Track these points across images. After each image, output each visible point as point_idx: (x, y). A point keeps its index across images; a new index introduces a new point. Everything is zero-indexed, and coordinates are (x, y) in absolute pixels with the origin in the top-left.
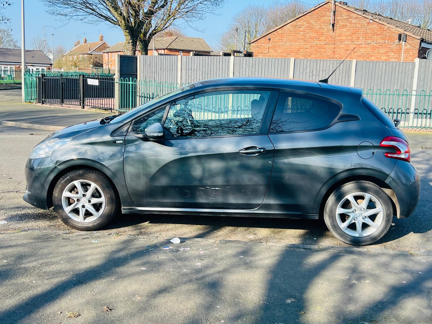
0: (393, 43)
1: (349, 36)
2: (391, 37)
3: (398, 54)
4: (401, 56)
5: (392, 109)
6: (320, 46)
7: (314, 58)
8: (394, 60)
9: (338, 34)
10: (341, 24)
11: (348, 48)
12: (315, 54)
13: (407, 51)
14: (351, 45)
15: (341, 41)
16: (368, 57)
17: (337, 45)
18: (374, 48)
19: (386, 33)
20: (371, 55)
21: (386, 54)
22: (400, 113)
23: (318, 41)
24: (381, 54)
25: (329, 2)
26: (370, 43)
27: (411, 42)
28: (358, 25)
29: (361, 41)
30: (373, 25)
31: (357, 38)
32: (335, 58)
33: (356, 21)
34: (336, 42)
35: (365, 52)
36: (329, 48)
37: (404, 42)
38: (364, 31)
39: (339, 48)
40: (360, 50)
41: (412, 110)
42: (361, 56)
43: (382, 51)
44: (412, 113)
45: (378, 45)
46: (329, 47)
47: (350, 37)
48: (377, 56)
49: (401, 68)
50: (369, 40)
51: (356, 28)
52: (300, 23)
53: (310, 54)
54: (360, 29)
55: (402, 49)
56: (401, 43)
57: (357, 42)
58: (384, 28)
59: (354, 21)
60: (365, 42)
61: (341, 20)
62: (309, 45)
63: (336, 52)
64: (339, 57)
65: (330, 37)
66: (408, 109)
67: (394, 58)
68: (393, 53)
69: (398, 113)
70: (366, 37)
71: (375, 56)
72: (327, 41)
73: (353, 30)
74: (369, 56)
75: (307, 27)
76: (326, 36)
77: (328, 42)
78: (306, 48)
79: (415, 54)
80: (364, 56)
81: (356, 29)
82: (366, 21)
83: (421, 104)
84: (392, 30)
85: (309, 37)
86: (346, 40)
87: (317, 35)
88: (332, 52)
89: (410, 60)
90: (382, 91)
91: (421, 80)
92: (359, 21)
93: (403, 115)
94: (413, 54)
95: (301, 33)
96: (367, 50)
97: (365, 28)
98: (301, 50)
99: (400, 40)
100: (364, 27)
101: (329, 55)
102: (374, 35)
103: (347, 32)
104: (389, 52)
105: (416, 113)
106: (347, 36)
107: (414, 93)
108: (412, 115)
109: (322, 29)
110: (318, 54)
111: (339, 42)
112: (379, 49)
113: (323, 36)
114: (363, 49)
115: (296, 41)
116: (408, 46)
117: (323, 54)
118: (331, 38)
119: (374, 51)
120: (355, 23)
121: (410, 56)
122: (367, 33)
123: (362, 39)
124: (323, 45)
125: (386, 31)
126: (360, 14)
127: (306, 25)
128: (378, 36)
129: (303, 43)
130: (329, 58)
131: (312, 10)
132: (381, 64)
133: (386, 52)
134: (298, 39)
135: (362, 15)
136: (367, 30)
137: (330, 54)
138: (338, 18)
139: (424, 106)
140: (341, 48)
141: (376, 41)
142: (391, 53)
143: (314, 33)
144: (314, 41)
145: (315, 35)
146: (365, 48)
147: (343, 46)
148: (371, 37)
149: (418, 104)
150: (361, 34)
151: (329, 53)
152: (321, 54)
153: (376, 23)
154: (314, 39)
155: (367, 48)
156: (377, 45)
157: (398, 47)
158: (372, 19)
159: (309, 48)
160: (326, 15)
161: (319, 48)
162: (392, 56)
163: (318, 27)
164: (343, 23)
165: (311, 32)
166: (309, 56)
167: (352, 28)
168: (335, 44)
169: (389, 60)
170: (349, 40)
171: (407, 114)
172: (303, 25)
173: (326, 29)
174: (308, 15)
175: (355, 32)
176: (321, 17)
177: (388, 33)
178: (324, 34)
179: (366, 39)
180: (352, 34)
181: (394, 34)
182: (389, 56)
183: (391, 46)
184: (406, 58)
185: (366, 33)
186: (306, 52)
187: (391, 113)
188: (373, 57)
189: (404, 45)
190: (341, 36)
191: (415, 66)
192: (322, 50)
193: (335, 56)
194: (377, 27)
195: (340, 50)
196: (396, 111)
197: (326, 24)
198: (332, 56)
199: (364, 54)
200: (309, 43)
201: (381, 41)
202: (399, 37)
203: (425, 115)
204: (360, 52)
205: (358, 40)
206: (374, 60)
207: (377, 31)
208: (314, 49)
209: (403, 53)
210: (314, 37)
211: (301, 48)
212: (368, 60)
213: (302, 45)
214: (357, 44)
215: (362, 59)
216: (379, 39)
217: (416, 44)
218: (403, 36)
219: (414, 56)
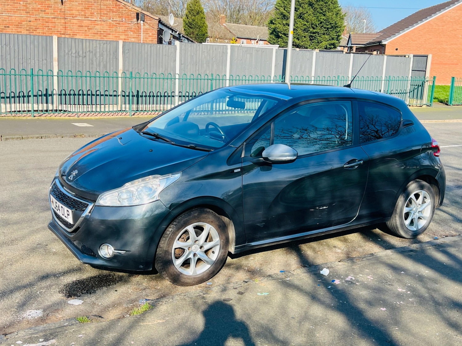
0: (131, 22)
1: (81, 11)
2: (128, 15)
3: (137, 33)
4: (141, 36)
6: (48, 20)
7: (42, 33)
8: (133, 40)
9: (67, 7)
11: (81, 24)
12: (41, 29)
13: (146, 31)
14: (84, 21)
15: (73, 16)
16: (105, 35)
17: (68, 20)
18: (110, 26)
19: (123, 10)
20: (108, 33)
21: (125, 33)
23: (44, 13)
24: (119, 32)
26: (106, 20)
27: (149, 22)
29: (97, 17)
30: (108, 1)
31: (91, 13)
34: (67, 17)
35: (102, 29)
36: (59, 23)
37: (142, 22)
38: (98, 7)
39: (71, 23)
40: (95, 27)
42: (98, 34)
43: (121, 29)
44: (177, 96)
45: (116, 23)
46: (59, 21)
47: (83, 12)
48: (115, 34)
50: (104, 16)
53: (35, 28)
54: (94, 5)
55: (141, 29)
56: (139, 22)
57: (91, 18)
58: (120, 5)
60: (101, 18)
62: (33, 17)
63: (67, 28)
64: (71, 34)
67: (133, 38)
68: (132, 32)
70: (101, 14)
72: (56, 15)
73: (85, 4)
76: (54, 9)
78: (30, 21)
79: (154, 34)
80: (100, 34)
81: (89, 4)
83: (183, 86)
84: (128, 8)
85: (32, 8)
86: (78, 15)
87: (41, 6)
88: (63, 27)
89: (150, 41)
90: (149, 75)
91: (183, 62)
94: (152, 34)
96: (103, 27)
97: (99, 4)
98: (24, 23)
99: (138, 19)
100: (98, 2)
101: (59, 30)
102: (110, 12)
103: (78, 6)
104: (127, 31)
106: (78, 10)
107: (177, 76)
110: (45, 29)
111: (70, 17)
112: (117, 28)
113: (50, 8)
114: (99, 26)
115: (16, 12)
117: (52, 29)
118: (60, 12)
119: (111, 29)
121: (149, 36)
122: (102, 9)
123: (96, 15)
124: (50, 19)
125: (122, 8)
128: (114, 13)
129: (24, 14)
130: (60, 34)
133: (125, 31)
136: (102, 6)
137: (61, 29)
140: (73, 24)
141: (113, 19)
142: (130, 32)
143: (38, 4)
144: (40, 13)
145: (39, 6)
146: (100, 25)
147: (75, 21)
148: (107, 14)
149: (181, 87)
150: (94, 9)
151: (59, 28)
152: (50, 29)
154: (39, 11)
155: (103, 25)
156: (114, 23)
157: (137, 26)
159: (33, 22)
161: (47, 22)
162: (131, 35)
165: (34, 2)
166: (34, 30)
168: (65, 19)
169: (128, 40)
170: (82, 15)
175: (88, 6)
177: (125, 10)
178: (51, 7)
179: (101, 16)
180: (85, 9)
181: (131, 12)
182: (128, 35)
183: (130, 25)
184: (146, 38)
185: (100, 9)
186: (31, 26)
188: (111, 35)
189: (142, 24)
190: (72, 10)
192: (50, 25)
193: (67, 32)
194: (112, 3)
195: (72, 26)
198: (63, 32)
199: (101, 32)
200: (33, 15)
201: (118, 19)
202: (137, 16)
204: (96, 29)
205: (92, 16)
206: (112, 38)
207: (113, 8)
208: (39, 22)
209: (142, 33)
210: (38, 8)
211: (24, 21)
212: (106, 38)
213: (24, 18)
214: (92, 20)
215: (99, 37)
216: (115, 17)
217: (155, 25)
218: (141, 16)
219: (153, 36)
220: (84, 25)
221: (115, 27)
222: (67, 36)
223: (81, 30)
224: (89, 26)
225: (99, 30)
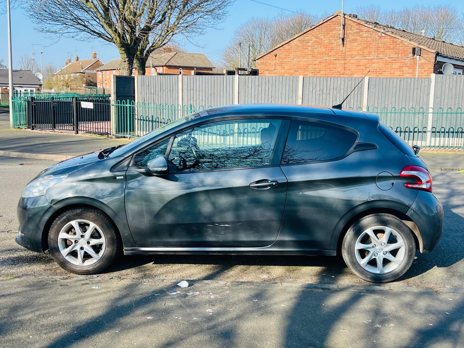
0: (407, 57)
1: (360, 50)
2: (404, 51)
3: (412, 68)
4: (416, 71)
5: (408, 128)
6: (330, 62)
7: (324, 74)
8: (408, 75)
9: (348, 49)
10: (351, 38)
11: (359, 63)
12: (324, 71)
13: (422, 66)
14: (362, 60)
15: (352, 56)
17: (348, 60)
18: (386, 63)
19: (399, 47)
20: (384, 70)
21: (400, 69)
22: (416, 132)
23: (327, 56)
24: (394, 69)
25: (338, 15)
26: (382, 58)
27: (425, 56)
28: (369, 39)
29: (373, 56)
30: (385, 39)
31: (369, 52)
32: (346, 74)
33: (367, 35)
34: (347, 57)
35: (378, 67)
36: (340, 64)
37: (418, 57)
38: (376, 45)
39: (350, 64)
40: (372, 65)
41: (429, 128)
42: (374, 72)
43: (396, 66)
44: (429, 131)
45: (392, 60)
46: (340, 63)
47: (361, 52)
48: (390, 71)
49: (416, 84)
50: (381, 54)
51: (367, 42)
52: (307, 38)
53: (319, 71)
54: (372, 43)
55: (416, 64)
56: (415, 57)
57: (368, 57)
58: (397, 42)
59: (364, 35)
60: (377, 56)
61: (351, 34)
62: (318, 61)
63: (347, 68)
64: (350, 73)
65: (340, 52)
66: (425, 127)
67: (408, 73)
68: (407, 68)
69: (415, 132)
70: (378, 52)
71: (388, 71)
72: (337, 56)
73: (364, 44)
74: (382, 71)
75: (315, 42)
76: (336, 51)
77: (338, 58)
78: (315, 65)
79: (430, 68)
80: (376, 72)
81: (368, 44)
82: (378, 34)
83: (438, 121)
84: (405, 44)
85: (318, 52)
86: (357, 55)
87: (326, 50)
88: (343, 68)
89: (425, 75)
90: (397, 109)
91: (438, 96)
92: (371, 35)
93: (420, 134)
94: (428, 68)
95: (309, 48)
96: (379, 65)
97: (377, 42)
98: (310, 66)
99: (414, 54)
100: (376, 41)
101: (339, 71)
102: (387, 49)
103: (358, 46)
104: (402, 67)
105: (433, 132)
106: (357, 51)
107: (431, 110)
108: (429, 134)
109: (332, 43)
110: (327, 70)
111: (350, 57)
113: (332, 51)
114: (376, 64)
115: (304, 57)
116: (423, 61)
117: (333, 70)
119: (387, 66)
120: (367, 37)
121: (425, 71)
123: (374, 53)
124: (332, 61)
125: (399, 44)
126: (371, 27)
127: (314, 40)
128: (391, 50)
129: (311, 59)
130: (340, 74)
131: (320, 23)
132: (395, 80)
133: (400, 67)
134: (307, 55)
135: (373, 28)
136: (379, 44)
137: (341, 70)
138: (348, 32)
139: (442, 125)
140: (352, 63)
141: (389, 56)
142: (405, 68)
143: (323, 48)
144: (324, 56)
145: (324, 50)
147: (353, 61)
148: (384, 52)
149: (436, 122)
150: (372, 48)
151: (339, 69)
152: (331, 70)
153: (389, 37)
154: (323, 54)
155: (379, 63)
156: (390, 60)
157: (412, 61)
158: (384, 32)
159: (318, 65)
160: (335, 29)
161: (329, 64)
162: (406, 71)
163: (327, 41)
164: (353, 37)
165: (320, 47)
166: (319, 73)
167: (363, 42)
168: (345, 59)
169: (403, 75)
170: (360, 55)
171: (424, 133)
172: (311, 40)
173: (335, 44)
174: (316, 29)
175: (366, 46)
176: (330, 31)
177: (402, 47)
178: (334, 49)
179: (378, 54)
180: (363, 48)
181: (408, 48)
182: (403, 71)
183: (405, 61)
184: (421, 73)
185: (378, 48)
186: (315, 69)
187: (407, 132)
188: (386, 72)
189: (418, 59)
190: (352, 51)
191: (431, 82)
192: (332, 66)
193: (346, 72)
194: (389, 40)
195: (351, 66)
196: (412, 130)
197: (336, 38)
198: (342, 72)
199: (377, 69)
200: (318, 58)
201: (394, 56)
202: (413, 51)
203: (443, 134)
204: (372, 67)
205: (370, 54)
206: (387, 75)
207: (390, 45)
208: (323, 65)
209: (417, 68)
210: (323, 52)
211: (310, 65)
212: (381, 76)
213: (310, 61)
214: (369, 59)
215: (375, 75)
216: (391, 54)
217: (431, 58)
218: (418, 50)
219: (429, 71)
220: (361, 64)
221: (391, 64)
222: (345, 76)
223: (358, 70)
224: (366, 65)
225: (375, 68)
